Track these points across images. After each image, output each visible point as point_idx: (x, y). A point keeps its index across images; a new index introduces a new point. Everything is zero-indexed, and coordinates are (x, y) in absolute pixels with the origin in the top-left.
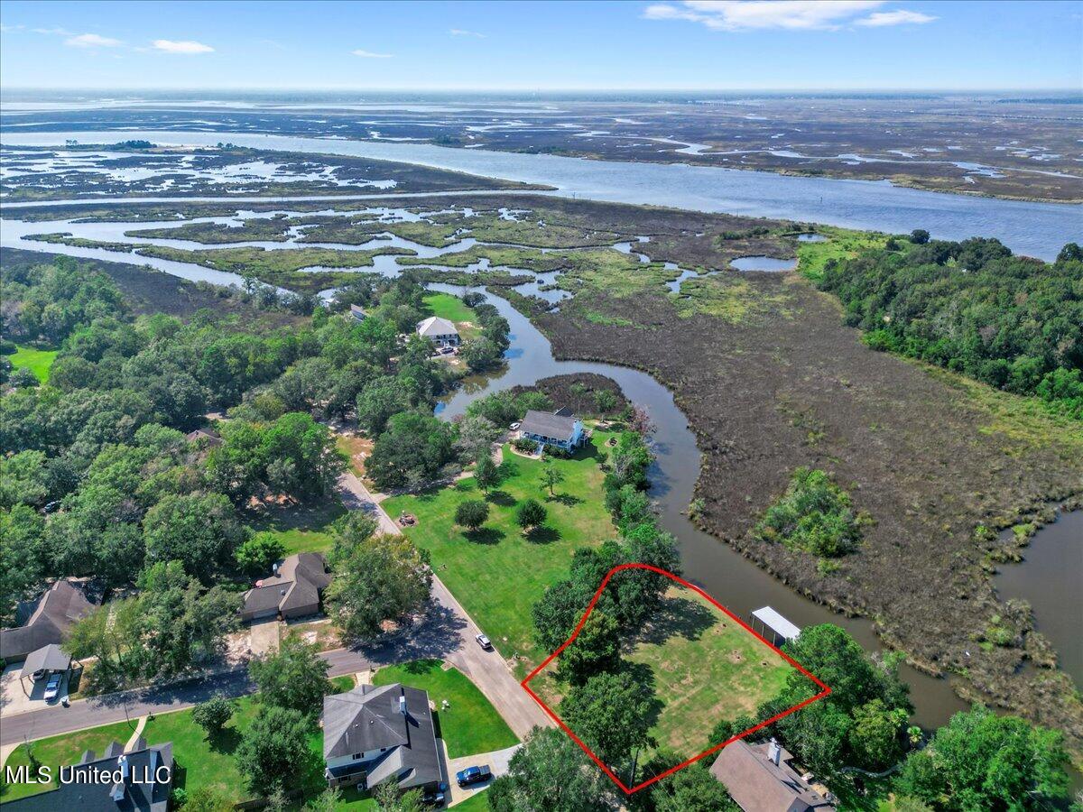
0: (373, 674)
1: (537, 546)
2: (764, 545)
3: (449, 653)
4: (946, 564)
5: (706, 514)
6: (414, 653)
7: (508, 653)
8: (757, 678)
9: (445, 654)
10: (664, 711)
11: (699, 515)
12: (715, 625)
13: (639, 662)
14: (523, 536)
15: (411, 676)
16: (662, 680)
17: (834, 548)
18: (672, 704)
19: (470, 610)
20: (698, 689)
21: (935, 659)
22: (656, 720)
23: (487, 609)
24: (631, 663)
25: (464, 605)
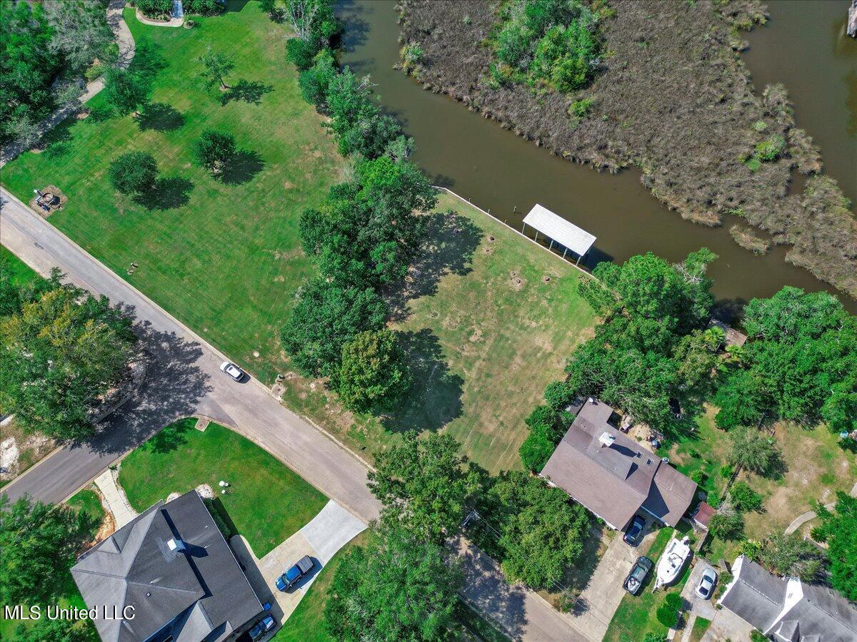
0: (116, 473)
1: (241, 188)
2: (502, 93)
3: (196, 402)
4: (696, 53)
5: (426, 63)
6: (152, 419)
7: (268, 377)
8: (545, 303)
9: (193, 405)
10: (464, 388)
11: (419, 67)
12: (482, 240)
13: (418, 328)
14: (216, 176)
15: (165, 457)
16: (450, 345)
17: (582, 77)
18: (470, 375)
19: (195, 327)
20: (490, 342)
21: (710, 203)
22: (460, 404)
23: (217, 318)
24: (410, 333)
25: (186, 321)
